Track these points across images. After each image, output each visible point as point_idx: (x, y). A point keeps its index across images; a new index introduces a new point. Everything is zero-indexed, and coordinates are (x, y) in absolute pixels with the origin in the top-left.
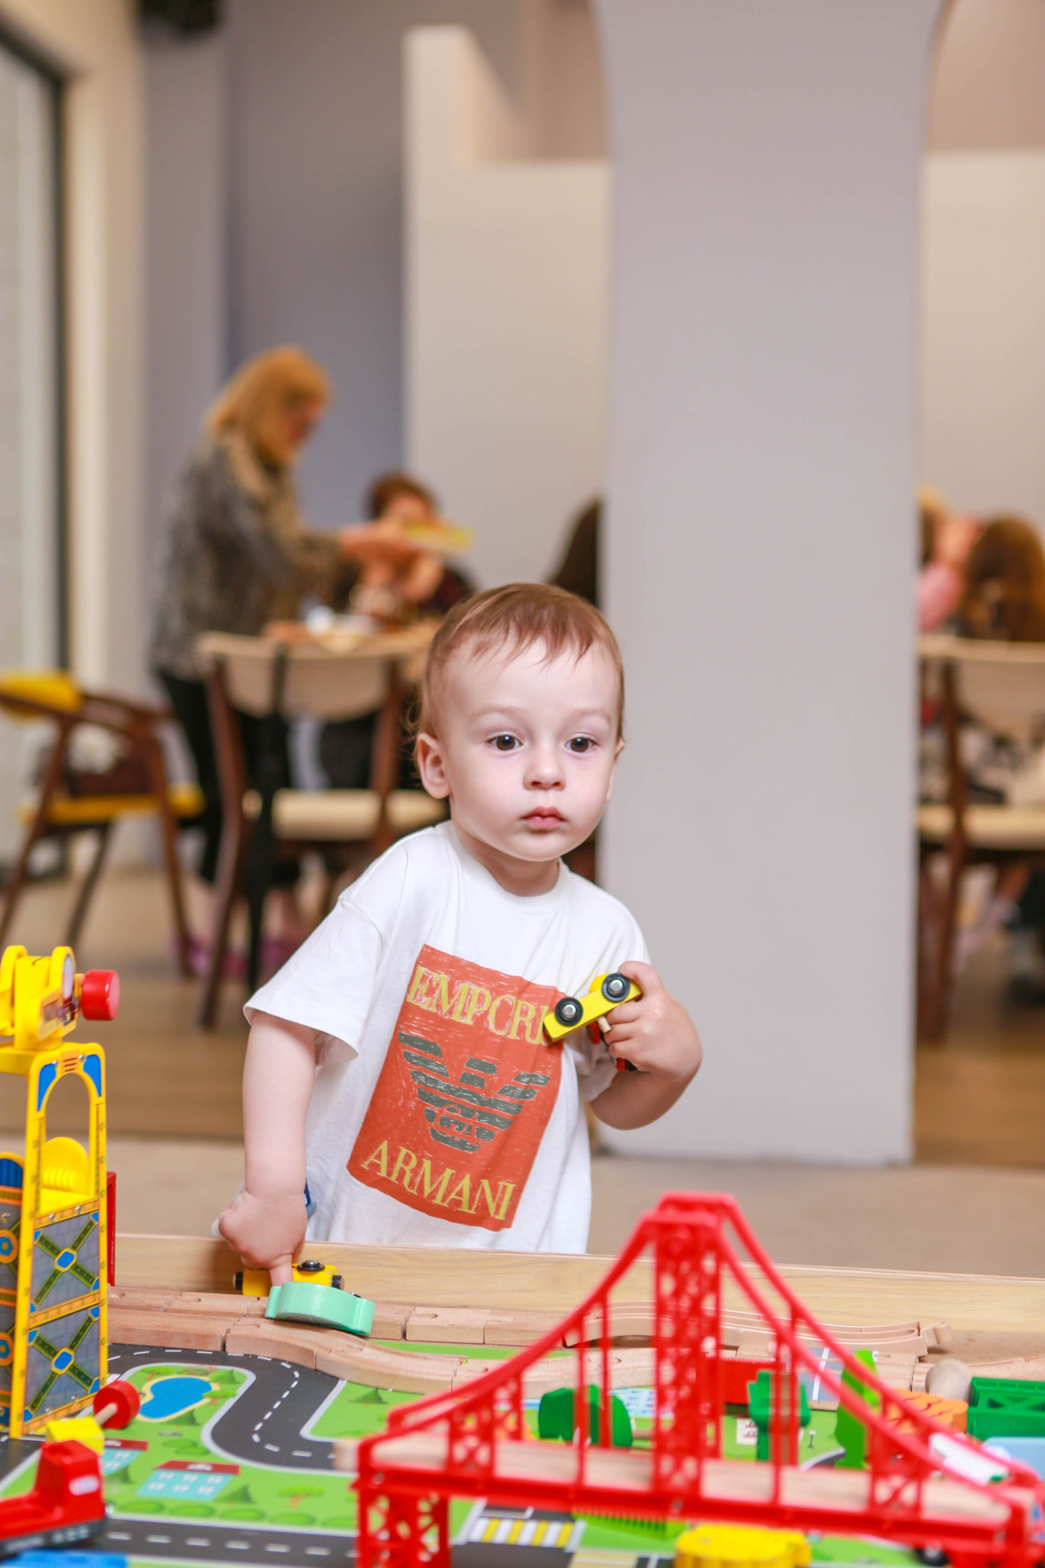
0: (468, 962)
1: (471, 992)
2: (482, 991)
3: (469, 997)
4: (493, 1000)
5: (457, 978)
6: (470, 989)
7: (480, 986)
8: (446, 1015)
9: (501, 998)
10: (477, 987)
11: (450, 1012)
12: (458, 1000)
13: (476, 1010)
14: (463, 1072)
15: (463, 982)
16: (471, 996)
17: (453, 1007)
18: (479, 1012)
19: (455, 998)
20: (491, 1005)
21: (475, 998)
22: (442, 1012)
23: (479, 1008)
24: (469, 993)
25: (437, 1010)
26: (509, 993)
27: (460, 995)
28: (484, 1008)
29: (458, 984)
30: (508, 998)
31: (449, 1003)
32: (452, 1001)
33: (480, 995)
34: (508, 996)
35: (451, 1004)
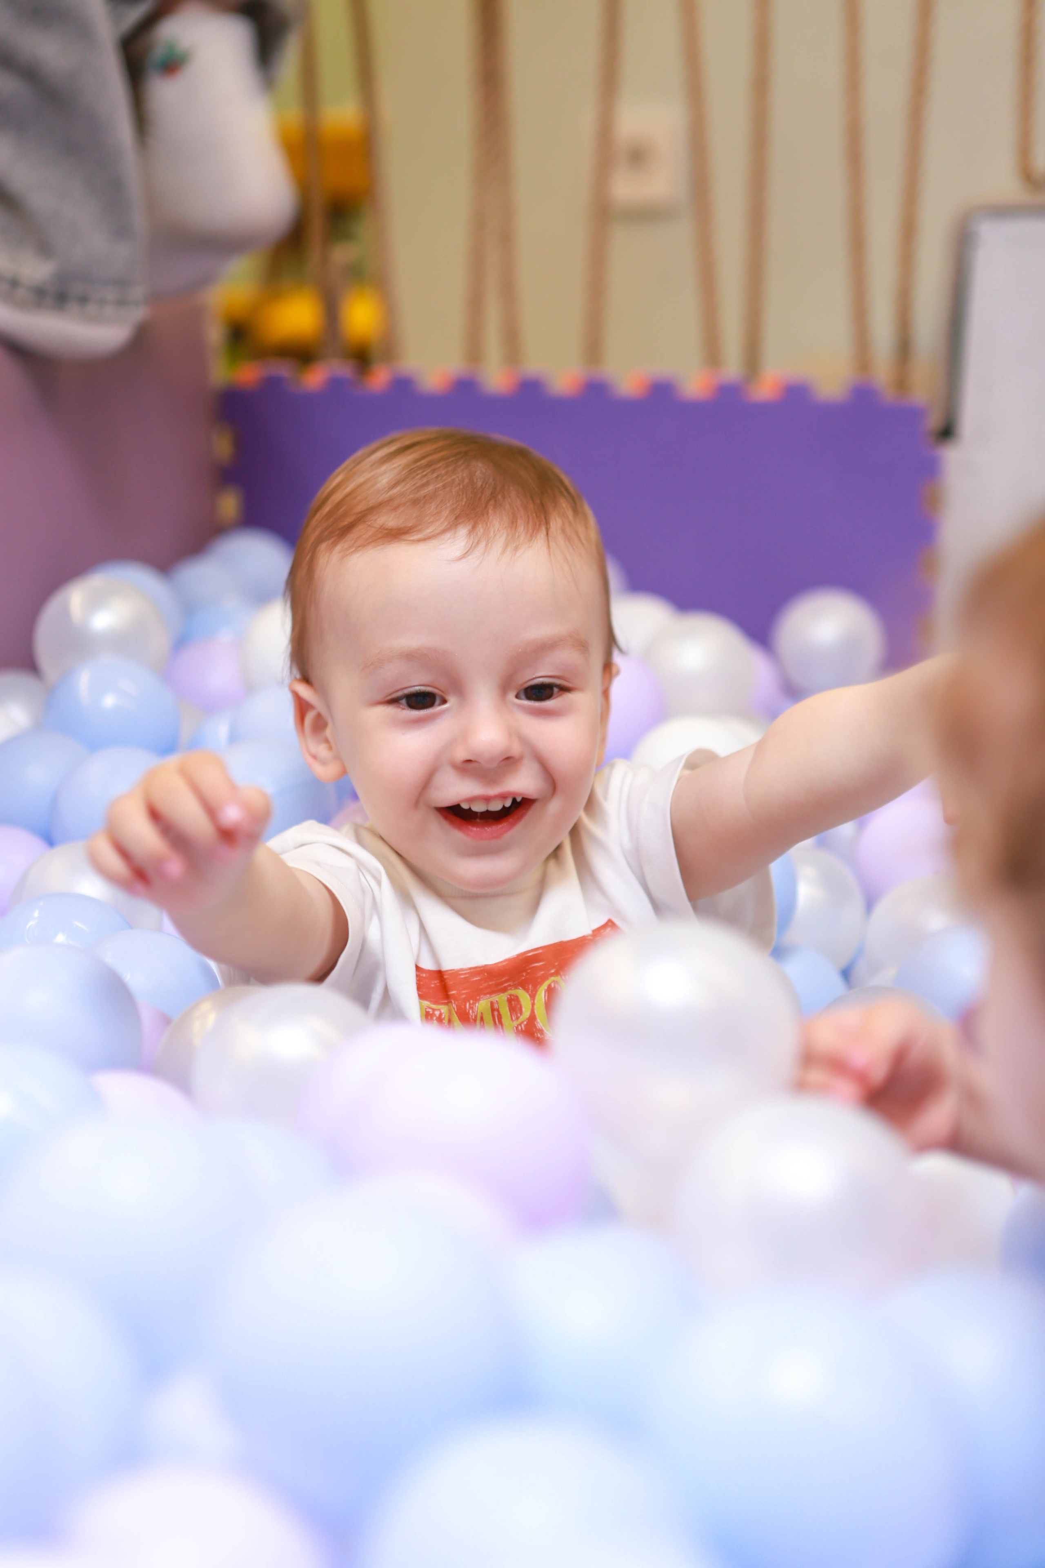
0: (470, 969)
1: (496, 1006)
2: (511, 995)
3: (496, 1013)
4: (533, 997)
5: (466, 1000)
6: (492, 1004)
7: (504, 990)
9: (545, 986)
10: (502, 994)
13: (515, 1023)
15: (477, 1000)
16: (498, 1010)
18: (520, 1024)
20: (533, 1004)
21: (505, 1010)
23: (518, 1018)
26: (552, 975)
28: (526, 1013)
29: (471, 1008)
30: (554, 981)
33: (510, 1001)
34: (552, 978)
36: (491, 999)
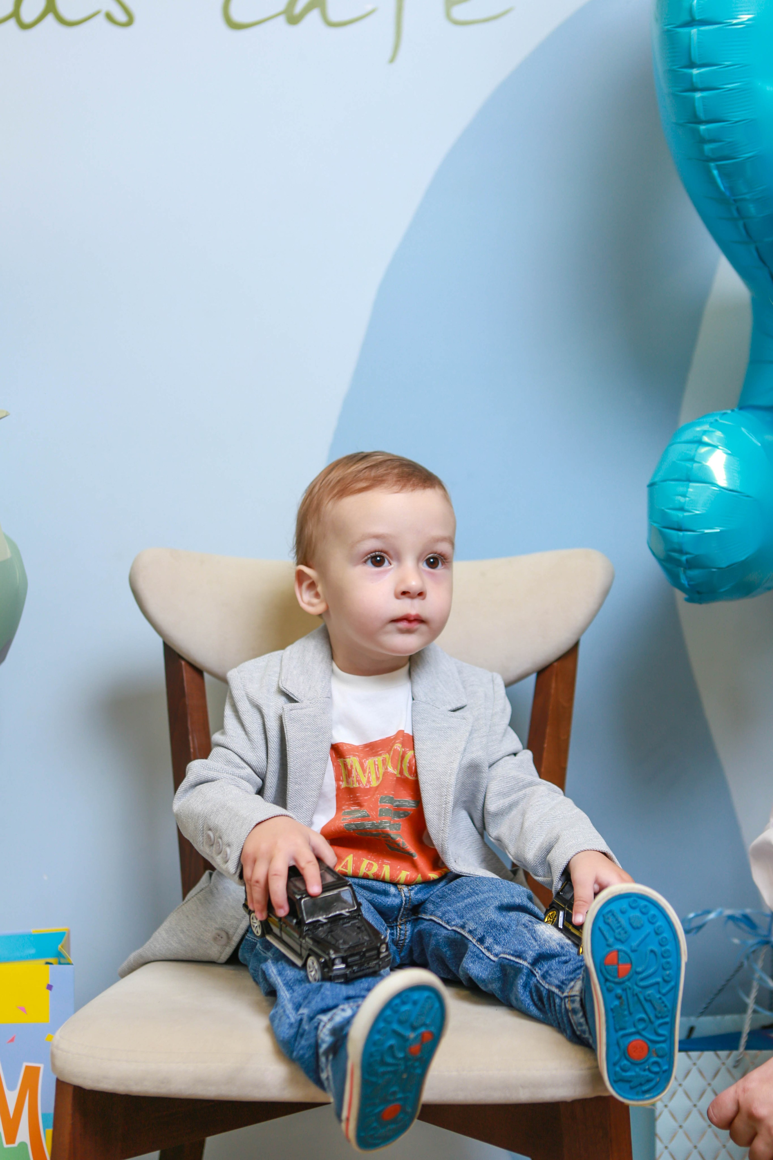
1: (376, 763)
3: (376, 766)
8: (366, 785)
9: (393, 750)
11: (369, 782)
12: (370, 772)
14: (379, 809)
17: (369, 778)
19: (368, 772)
22: (363, 785)
24: (375, 764)
25: (359, 784)
27: (369, 768)
31: (365, 776)
32: (366, 775)
35: (367, 777)
36: (375, 759)
